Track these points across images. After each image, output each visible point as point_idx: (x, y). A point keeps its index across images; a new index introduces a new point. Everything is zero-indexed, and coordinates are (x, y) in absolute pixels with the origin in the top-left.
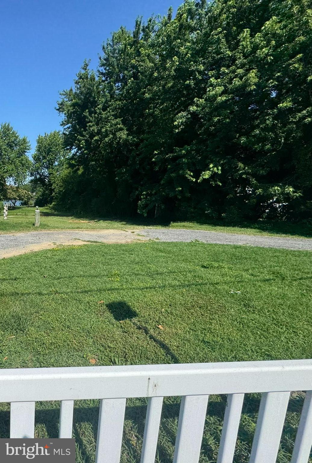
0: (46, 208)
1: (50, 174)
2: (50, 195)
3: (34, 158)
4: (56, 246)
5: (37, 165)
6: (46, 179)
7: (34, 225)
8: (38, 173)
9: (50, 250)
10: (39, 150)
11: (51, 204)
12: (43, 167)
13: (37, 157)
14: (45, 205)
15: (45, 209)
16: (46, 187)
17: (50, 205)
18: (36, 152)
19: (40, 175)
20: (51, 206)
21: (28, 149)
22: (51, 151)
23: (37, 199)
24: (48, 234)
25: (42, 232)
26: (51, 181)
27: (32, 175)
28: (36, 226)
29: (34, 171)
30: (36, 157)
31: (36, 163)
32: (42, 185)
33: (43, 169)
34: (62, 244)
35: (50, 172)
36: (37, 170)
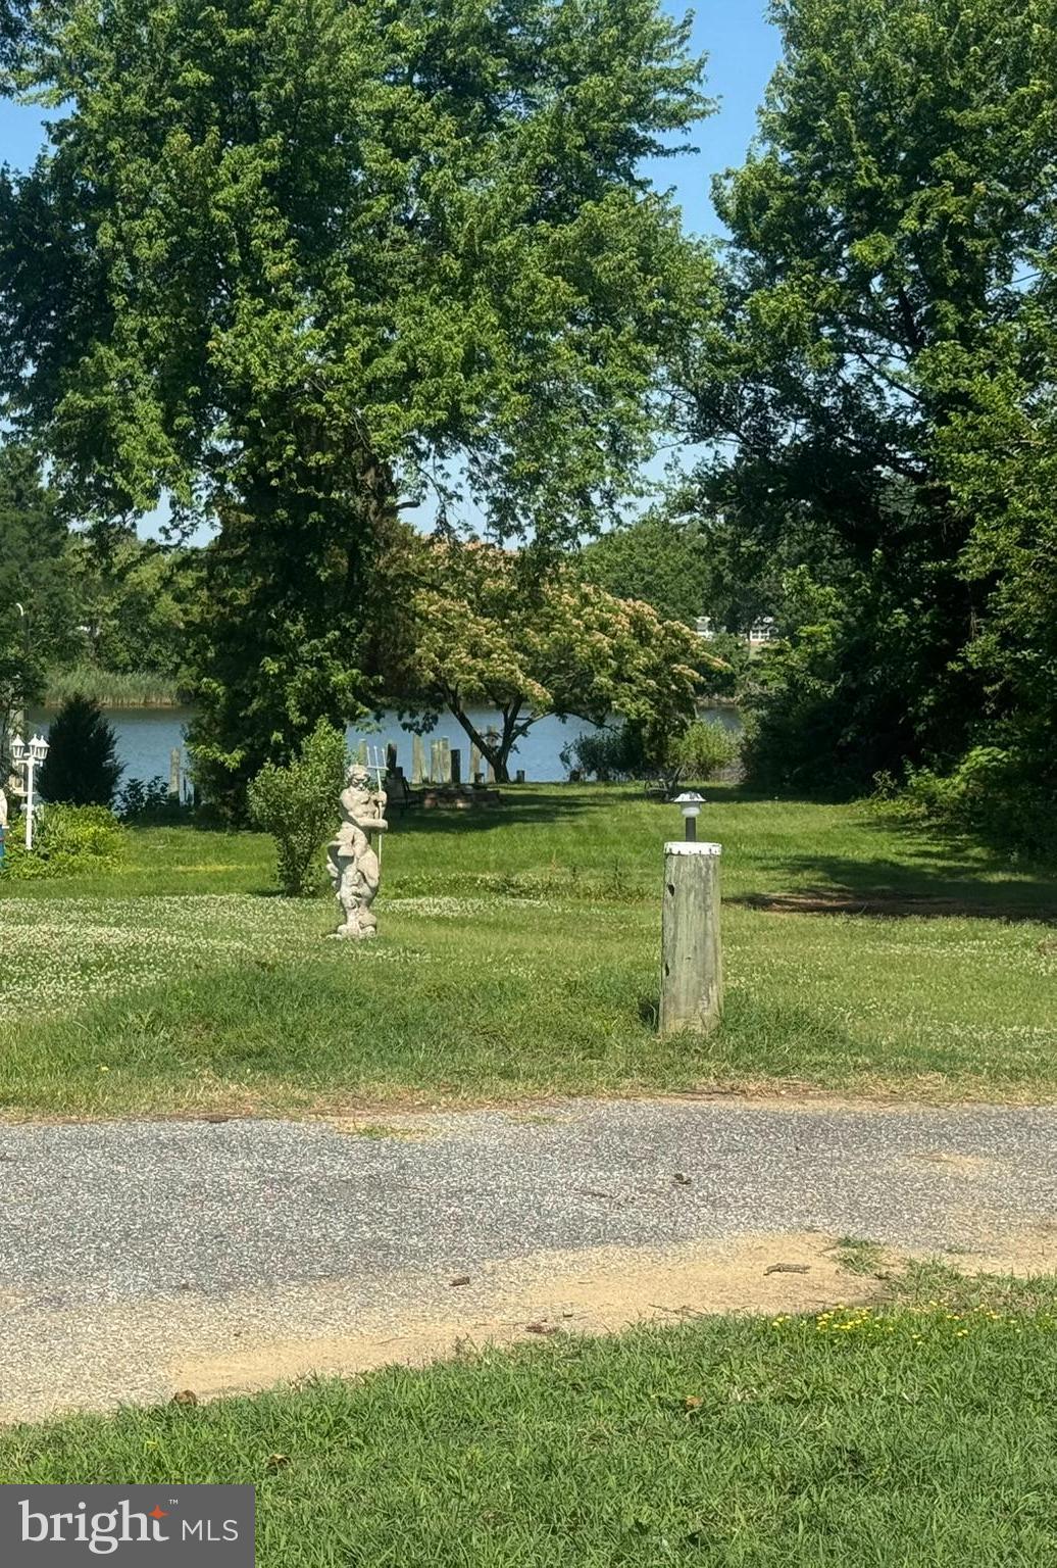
0: (887, 808)
1: (938, 405)
2: (936, 658)
3: (739, 222)
4: (865, 1281)
5: (783, 299)
6: (895, 463)
7: (649, 1013)
8: (792, 395)
9: (764, 1333)
10: (799, 129)
11: (945, 772)
12: (857, 321)
13: (776, 202)
14: (882, 777)
15: (878, 824)
16: (890, 560)
17: (939, 784)
18: (762, 152)
19: (819, 416)
20: (952, 787)
21: (676, 119)
22: (951, 134)
23: (780, 707)
24: (813, 1128)
25: (736, 1105)
26: (945, 494)
27: (712, 416)
28: (673, 1025)
29: (733, 371)
30: (762, 204)
31: (774, 271)
32: (846, 534)
33: (861, 350)
34: (947, 1261)
35: (943, 384)
36: (781, 352)
